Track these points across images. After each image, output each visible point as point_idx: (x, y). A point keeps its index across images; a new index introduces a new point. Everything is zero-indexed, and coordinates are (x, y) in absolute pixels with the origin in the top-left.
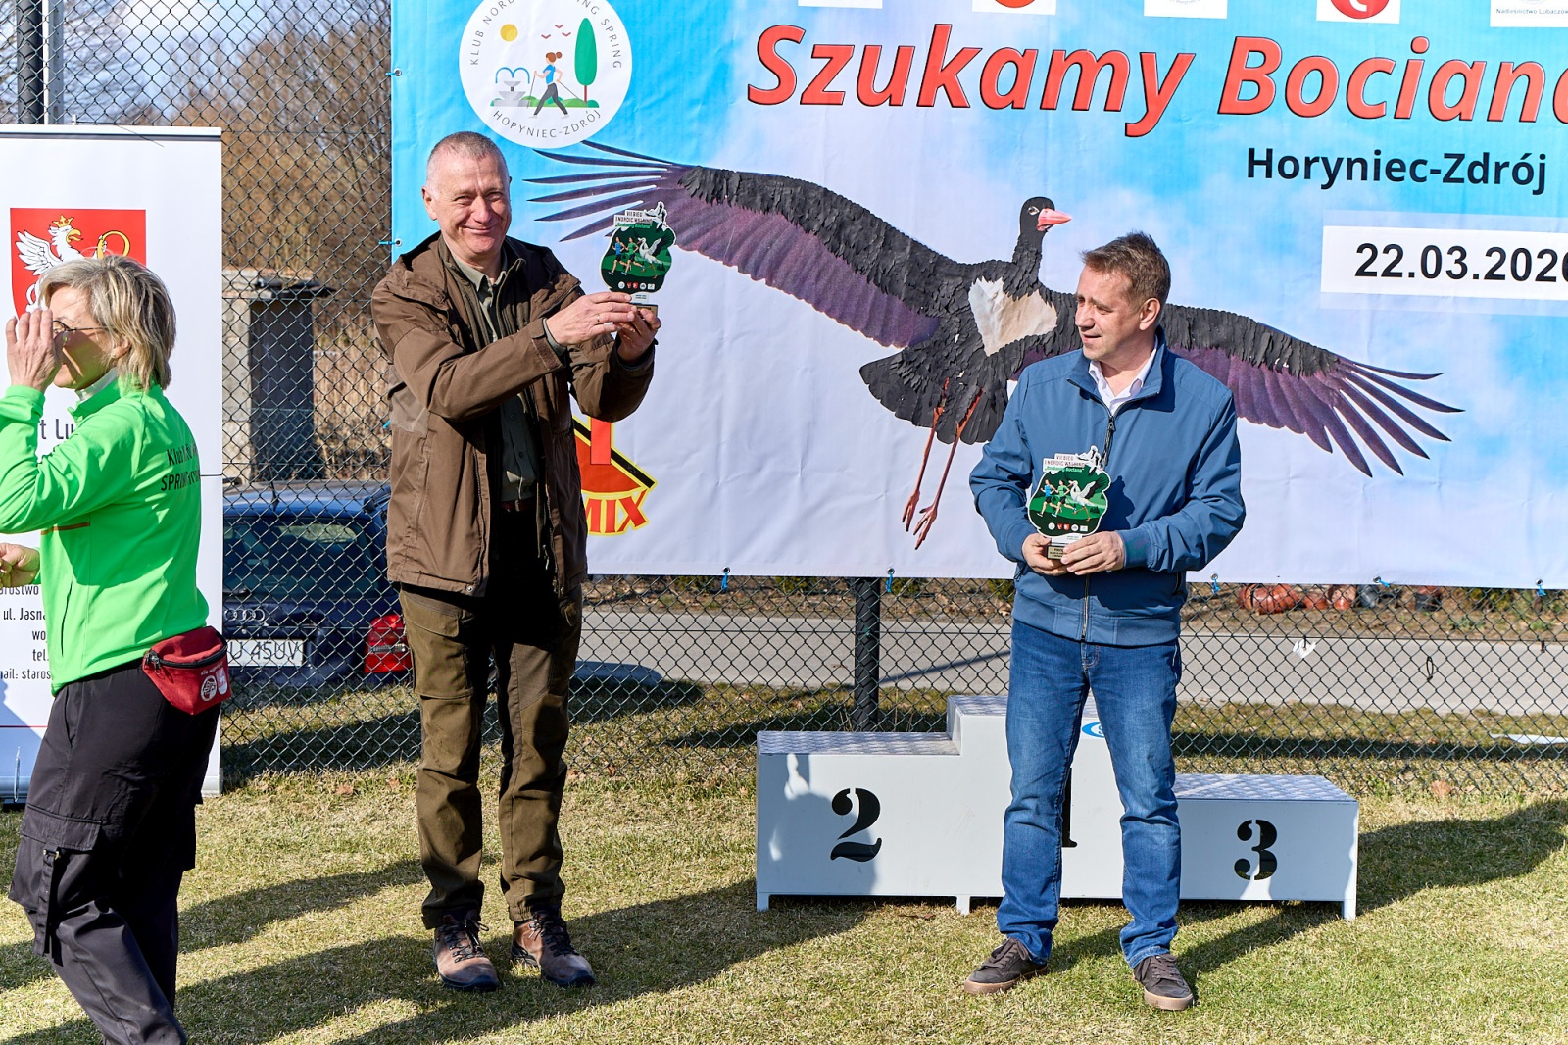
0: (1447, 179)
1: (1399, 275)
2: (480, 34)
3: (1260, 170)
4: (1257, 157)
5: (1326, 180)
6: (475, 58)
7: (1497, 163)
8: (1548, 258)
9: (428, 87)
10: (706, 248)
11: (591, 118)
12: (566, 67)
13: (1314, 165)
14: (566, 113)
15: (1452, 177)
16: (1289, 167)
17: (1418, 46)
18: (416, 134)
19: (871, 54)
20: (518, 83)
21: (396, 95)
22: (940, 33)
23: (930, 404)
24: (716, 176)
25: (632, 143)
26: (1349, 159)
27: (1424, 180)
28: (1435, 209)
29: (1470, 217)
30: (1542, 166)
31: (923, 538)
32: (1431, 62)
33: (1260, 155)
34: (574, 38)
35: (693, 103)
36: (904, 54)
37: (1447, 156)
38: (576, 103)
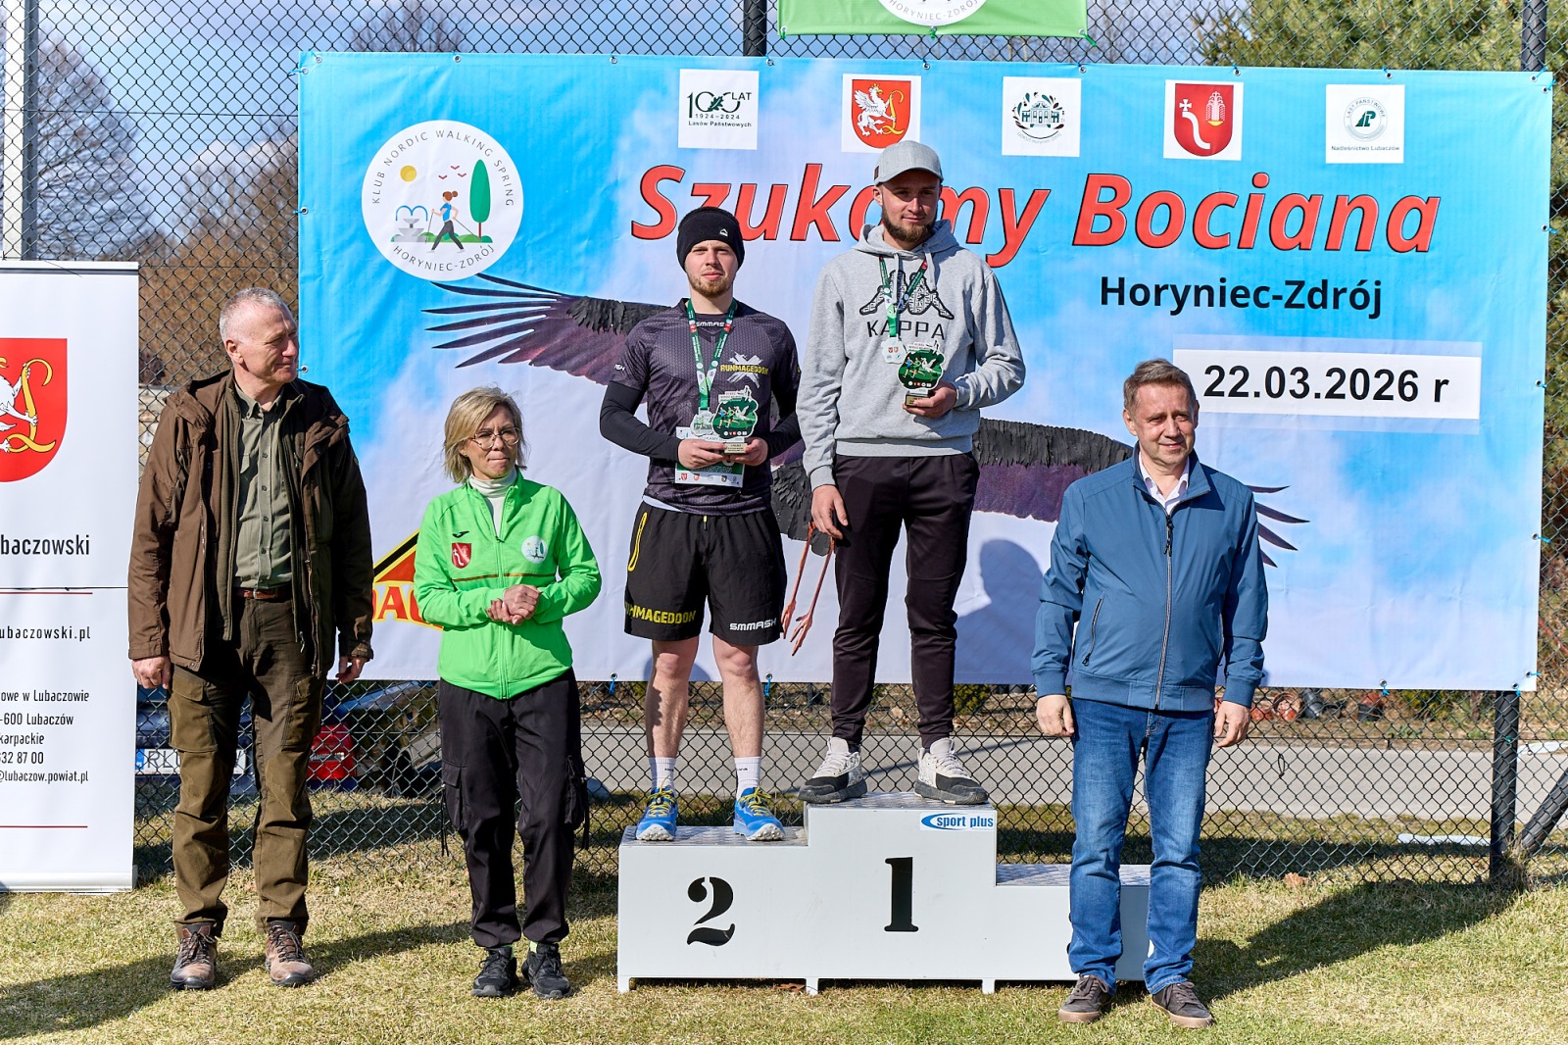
0: (1289, 305)
1: (1245, 394)
2: (381, 175)
3: (1113, 297)
4: (1109, 286)
5: (1175, 307)
6: (376, 197)
7: (1336, 290)
8: (1385, 378)
9: (333, 224)
10: (594, 373)
11: (485, 252)
12: (462, 206)
13: (1163, 293)
14: (461, 248)
15: (1294, 302)
16: (1140, 295)
17: (1259, 181)
18: (321, 269)
19: (747, 192)
20: (417, 220)
21: (302, 232)
22: (812, 172)
23: (805, 519)
24: (602, 306)
25: (523, 275)
26: (1197, 287)
27: (1266, 305)
28: (1278, 333)
29: (1311, 340)
30: (1378, 292)
31: (800, 645)
32: (1272, 195)
33: (1113, 284)
34: (468, 179)
35: (580, 238)
36: (777, 192)
37: (1288, 283)
38: (471, 238)
